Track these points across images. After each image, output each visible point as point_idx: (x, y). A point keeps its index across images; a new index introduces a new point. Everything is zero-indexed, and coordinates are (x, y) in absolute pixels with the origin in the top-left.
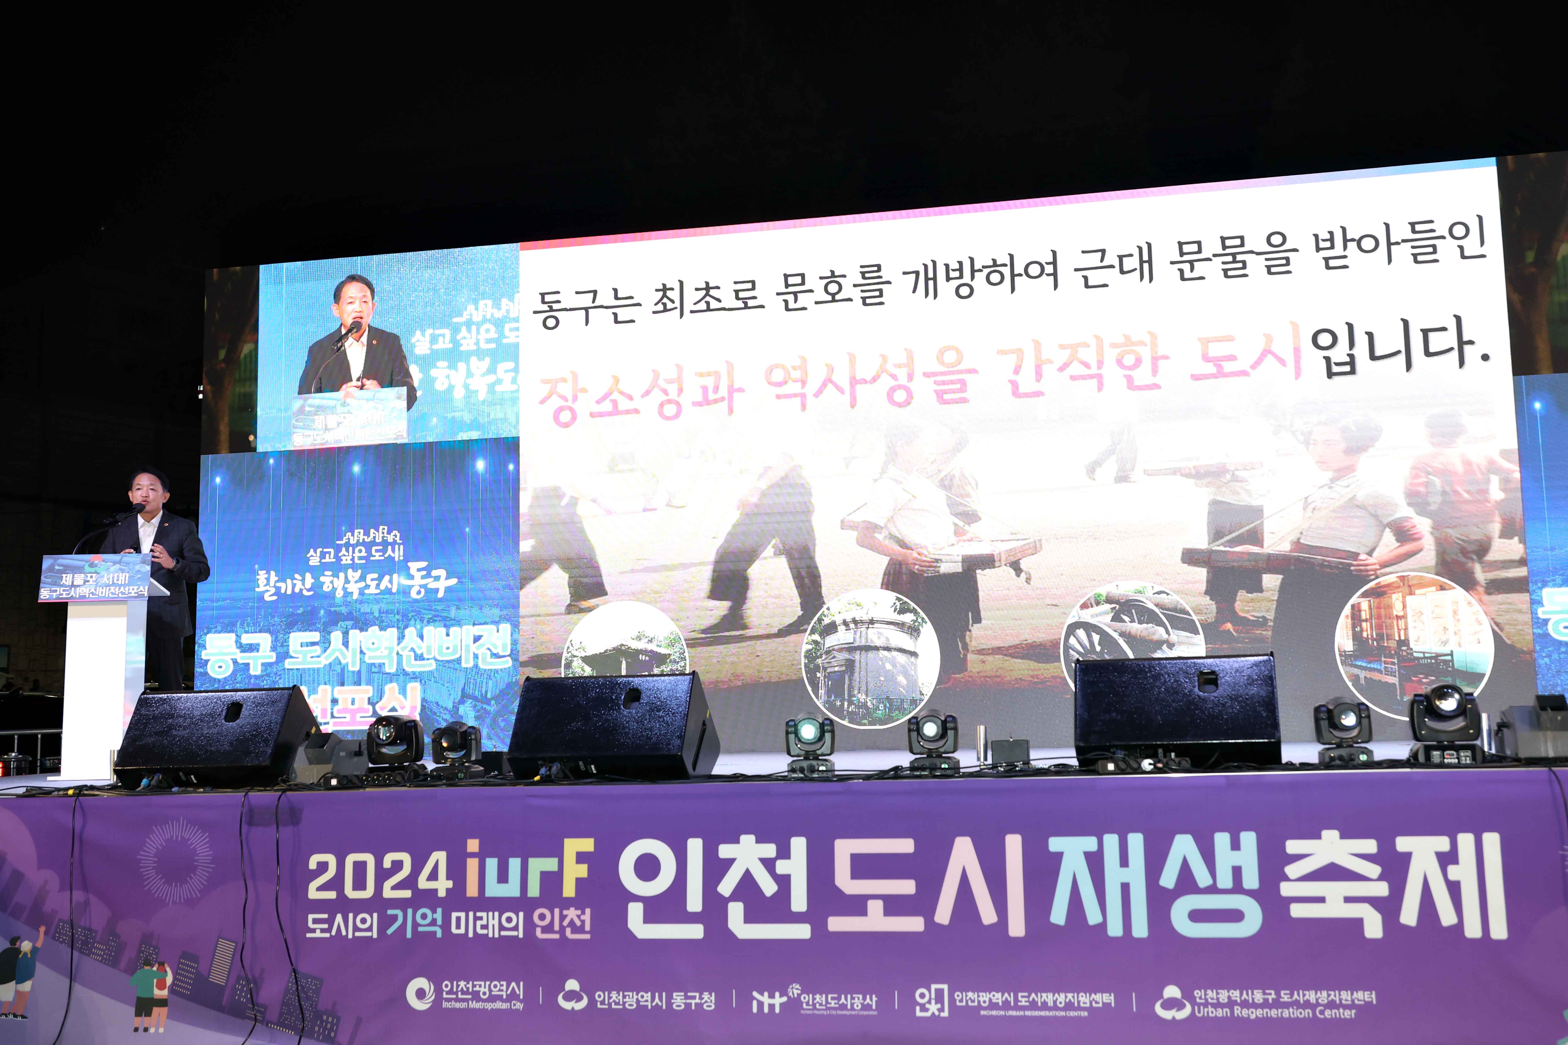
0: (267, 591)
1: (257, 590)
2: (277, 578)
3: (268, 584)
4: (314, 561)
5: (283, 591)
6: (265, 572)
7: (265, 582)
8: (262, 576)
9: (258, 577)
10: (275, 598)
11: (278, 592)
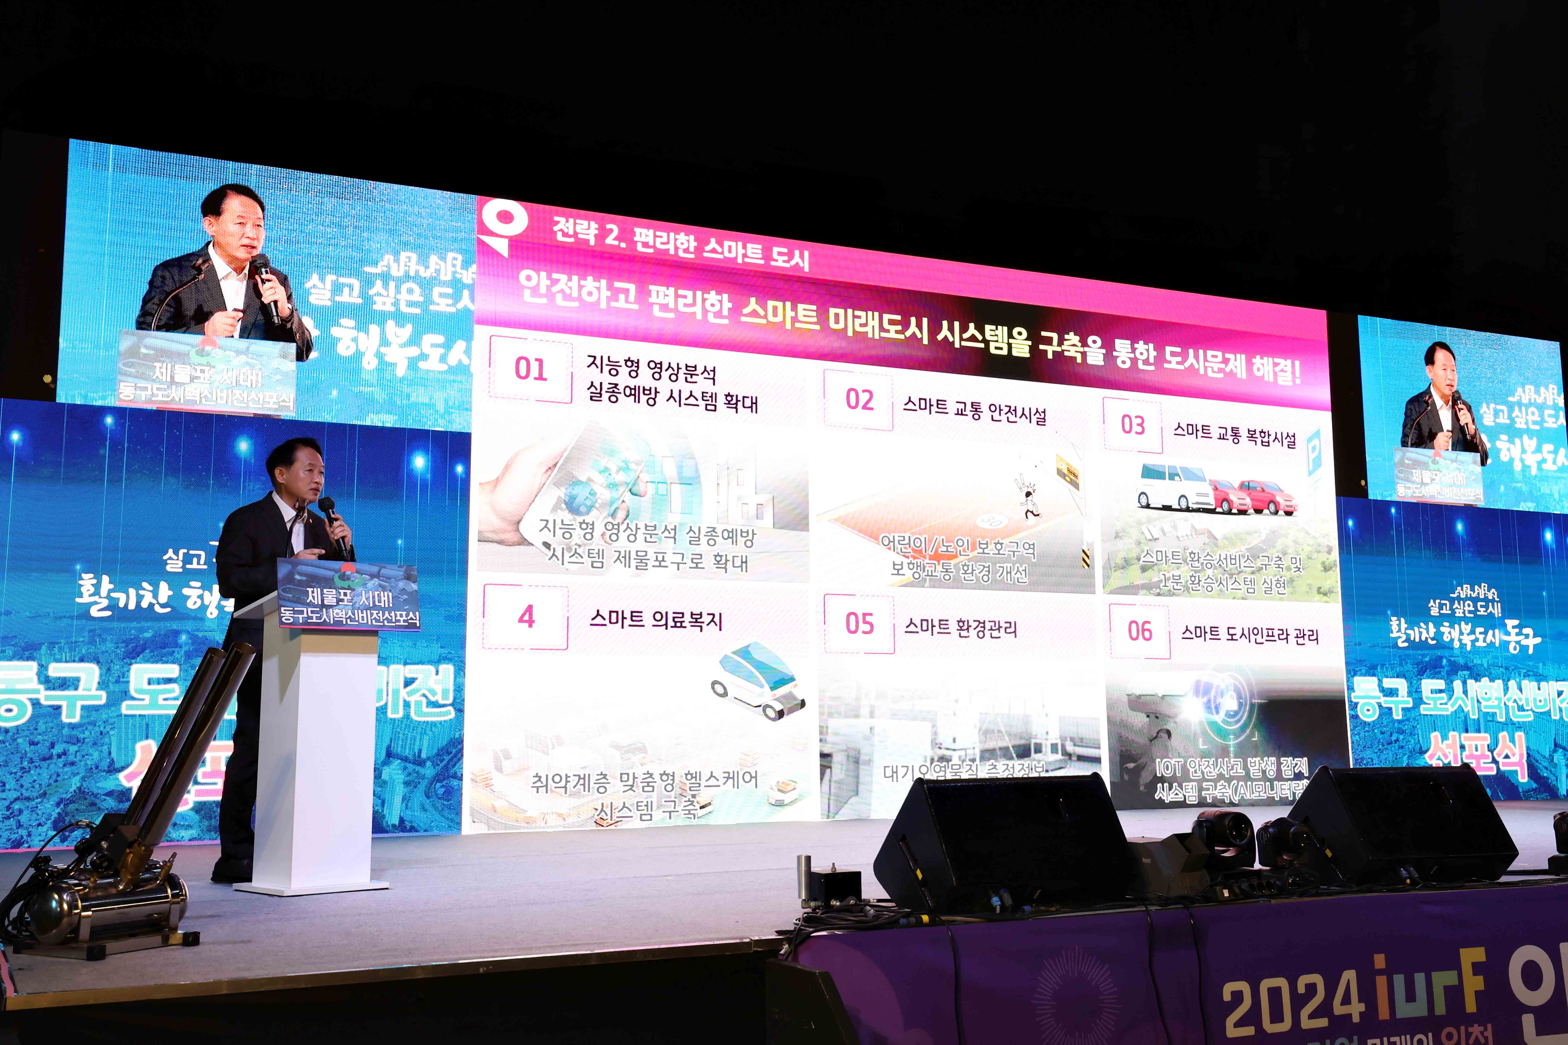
0: (96, 603)
1: (78, 600)
2: (112, 586)
3: (97, 593)
4: (174, 565)
5: (122, 605)
6: (92, 576)
7: (92, 590)
8: (87, 582)
9: (81, 582)
10: (108, 613)
11: (113, 606)
